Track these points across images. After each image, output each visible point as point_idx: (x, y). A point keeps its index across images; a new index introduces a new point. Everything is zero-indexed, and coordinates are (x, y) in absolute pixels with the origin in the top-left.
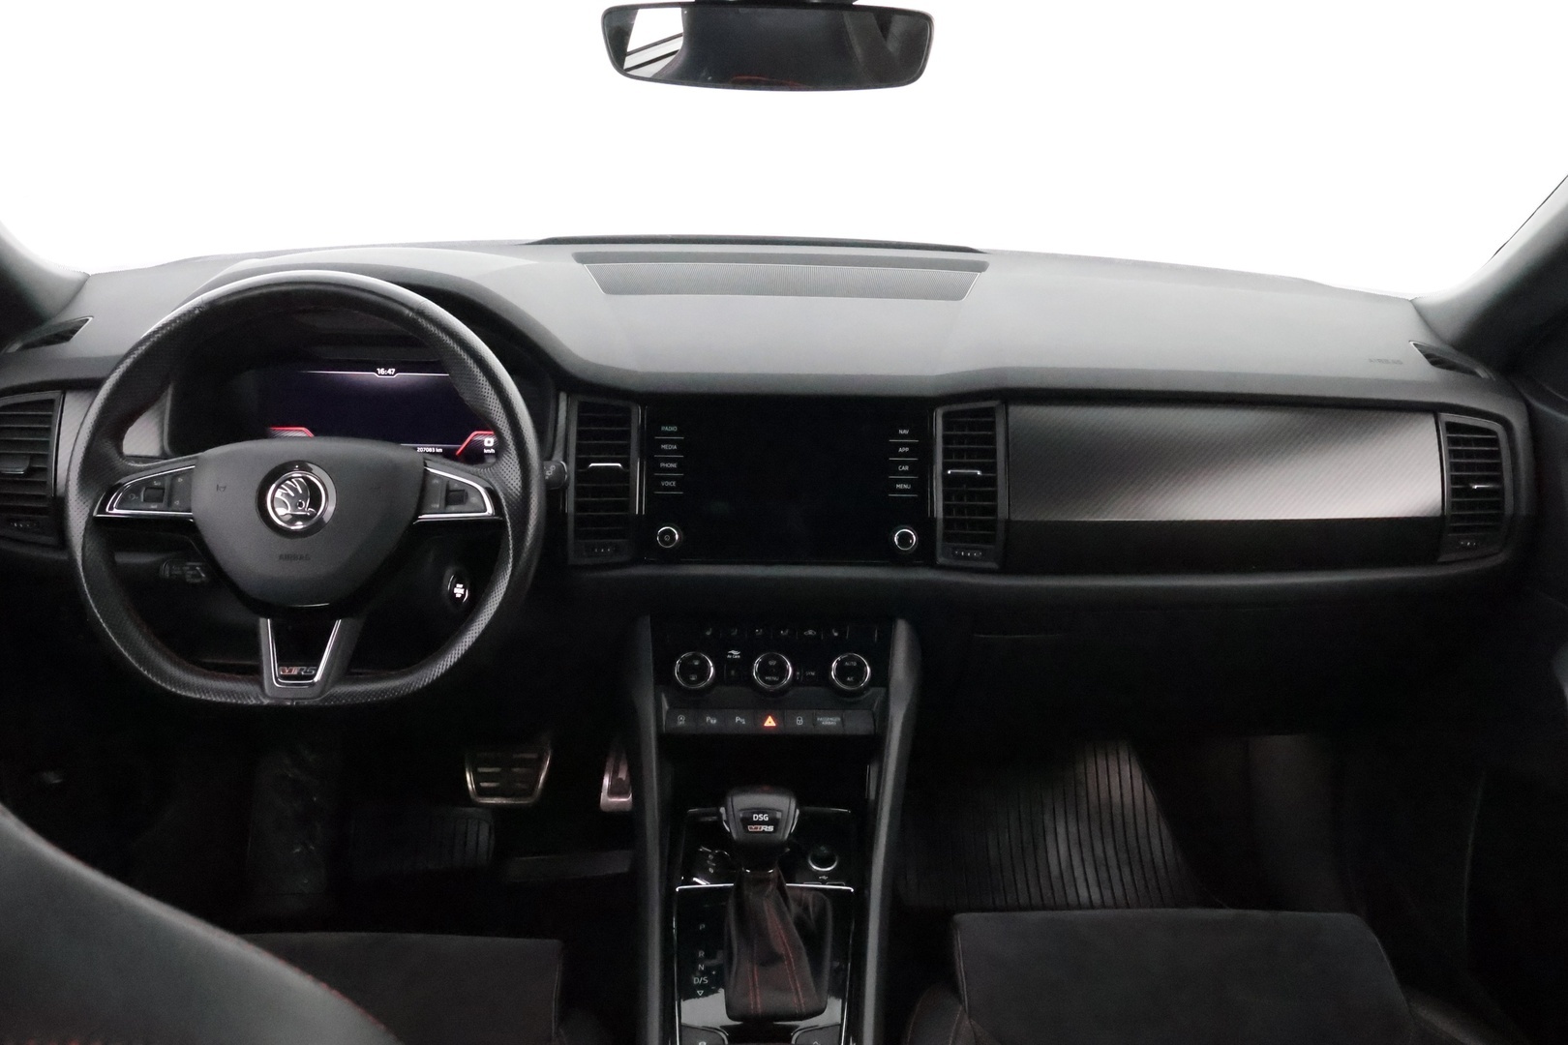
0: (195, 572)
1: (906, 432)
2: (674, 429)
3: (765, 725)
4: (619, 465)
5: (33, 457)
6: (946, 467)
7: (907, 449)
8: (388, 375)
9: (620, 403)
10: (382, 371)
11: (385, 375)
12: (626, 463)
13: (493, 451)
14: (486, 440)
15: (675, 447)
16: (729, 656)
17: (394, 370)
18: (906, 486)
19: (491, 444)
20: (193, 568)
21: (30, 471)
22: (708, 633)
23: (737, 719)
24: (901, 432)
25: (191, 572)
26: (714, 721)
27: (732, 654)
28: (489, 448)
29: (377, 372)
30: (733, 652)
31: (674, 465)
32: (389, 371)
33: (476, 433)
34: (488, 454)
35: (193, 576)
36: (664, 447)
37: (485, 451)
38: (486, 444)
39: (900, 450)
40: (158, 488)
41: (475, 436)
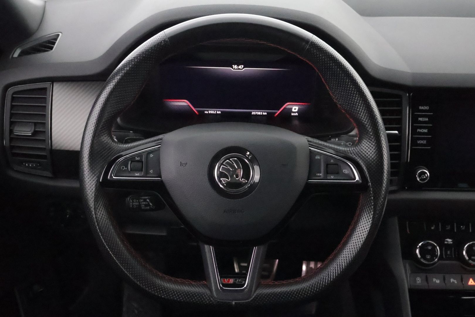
0: (147, 203)
2: (427, 108)
3: (469, 284)
4: (397, 132)
5: (36, 124)
8: (239, 69)
9: (395, 92)
10: (235, 67)
11: (238, 69)
13: (297, 114)
14: (294, 108)
15: (427, 119)
16: (446, 242)
17: (243, 66)
19: (296, 110)
20: (145, 200)
21: (35, 133)
22: (433, 228)
23: (452, 280)
25: (144, 203)
26: (438, 281)
27: (447, 241)
28: (295, 112)
29: (232, 67)
30: (448, 240)
31: (426, 131)
32: (240, 67)
33: (288, 103)
34: (294, 116)
35: (146, 205)
36: (420, 119)
37: (292, 114)
38: (293, 110)
40: (138, 161)
41: (287, 105)
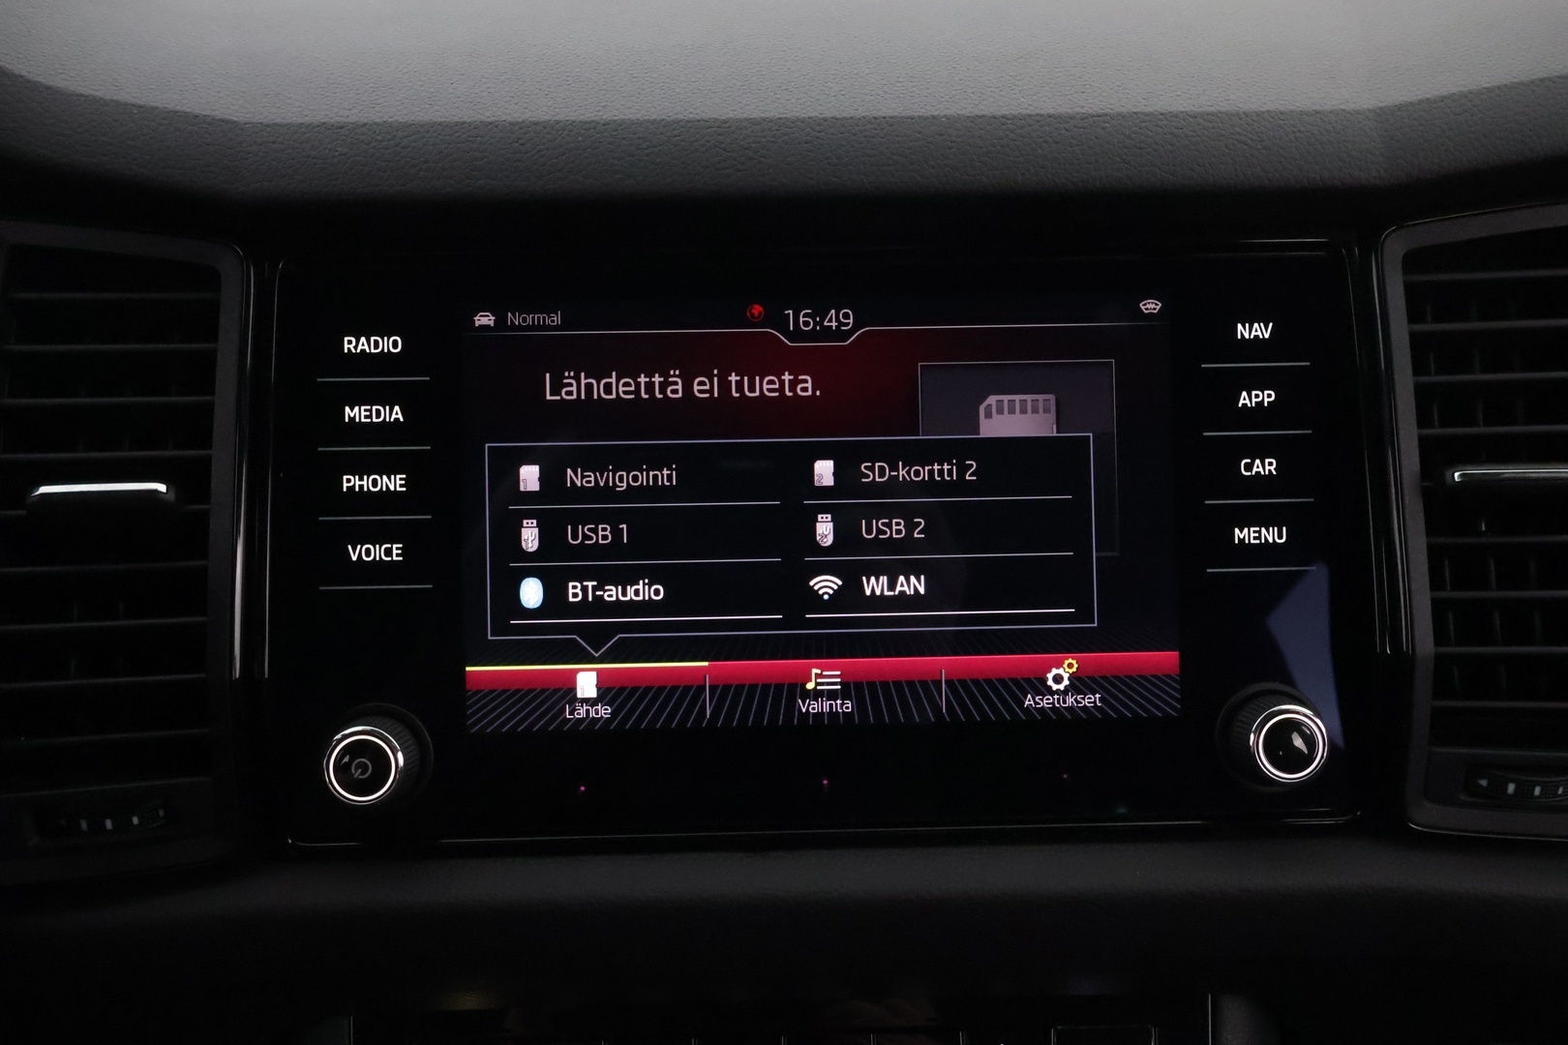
1: (1261, 331)
2: (392, 343)
4: (162, 488)
6: (1436, 456)
7: (1268, 397)
12: (190, 479)
15: (397, 414)
18: (1270, 535)
24: (1243, 331)
31: (395, 483)
36: (354, 413)
39: (1244, 399)
